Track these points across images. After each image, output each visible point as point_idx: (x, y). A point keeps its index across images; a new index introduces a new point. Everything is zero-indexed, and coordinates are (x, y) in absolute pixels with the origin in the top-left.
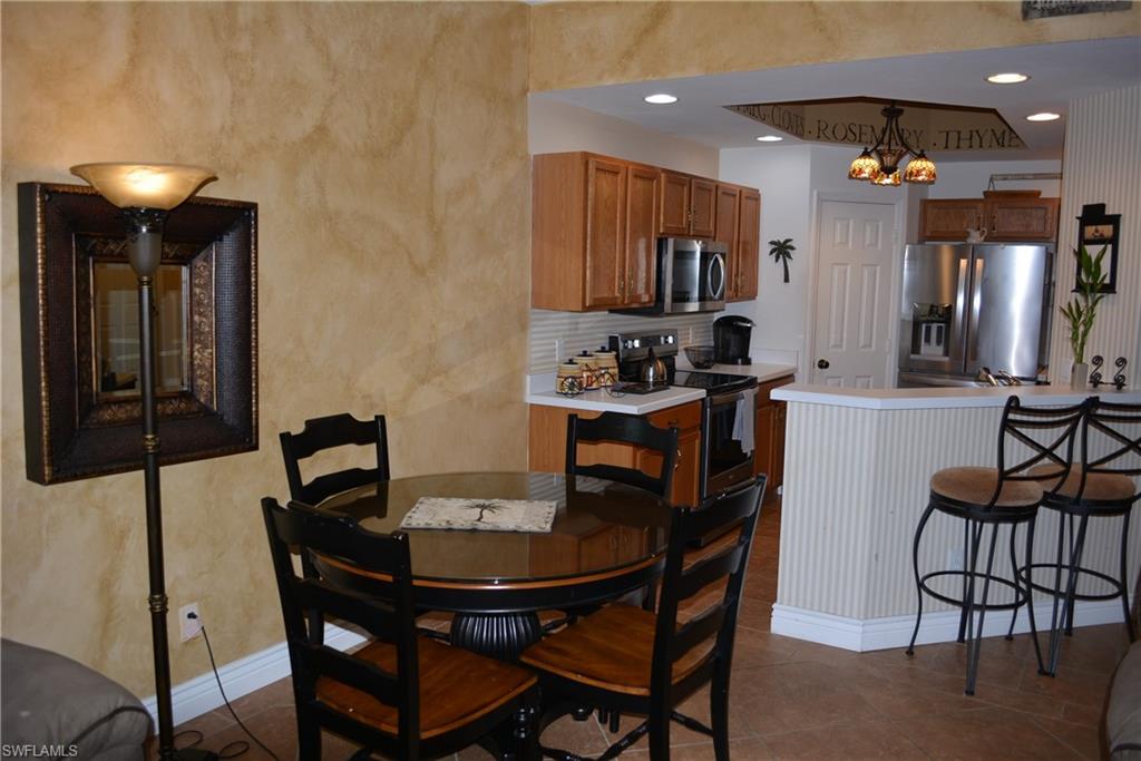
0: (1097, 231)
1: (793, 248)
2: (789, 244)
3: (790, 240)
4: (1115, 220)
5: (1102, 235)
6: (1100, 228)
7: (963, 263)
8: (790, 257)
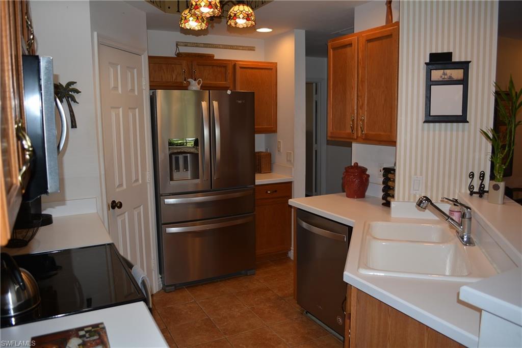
0: (444, 74)
1: (77, 92)
2: (72, 87)
3: (74, 83)
4: (464, 66)
5: (450, 77)
6: (448, 72)
7: (204, 104)
8: (75, 101)
